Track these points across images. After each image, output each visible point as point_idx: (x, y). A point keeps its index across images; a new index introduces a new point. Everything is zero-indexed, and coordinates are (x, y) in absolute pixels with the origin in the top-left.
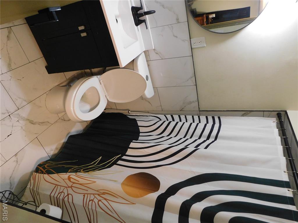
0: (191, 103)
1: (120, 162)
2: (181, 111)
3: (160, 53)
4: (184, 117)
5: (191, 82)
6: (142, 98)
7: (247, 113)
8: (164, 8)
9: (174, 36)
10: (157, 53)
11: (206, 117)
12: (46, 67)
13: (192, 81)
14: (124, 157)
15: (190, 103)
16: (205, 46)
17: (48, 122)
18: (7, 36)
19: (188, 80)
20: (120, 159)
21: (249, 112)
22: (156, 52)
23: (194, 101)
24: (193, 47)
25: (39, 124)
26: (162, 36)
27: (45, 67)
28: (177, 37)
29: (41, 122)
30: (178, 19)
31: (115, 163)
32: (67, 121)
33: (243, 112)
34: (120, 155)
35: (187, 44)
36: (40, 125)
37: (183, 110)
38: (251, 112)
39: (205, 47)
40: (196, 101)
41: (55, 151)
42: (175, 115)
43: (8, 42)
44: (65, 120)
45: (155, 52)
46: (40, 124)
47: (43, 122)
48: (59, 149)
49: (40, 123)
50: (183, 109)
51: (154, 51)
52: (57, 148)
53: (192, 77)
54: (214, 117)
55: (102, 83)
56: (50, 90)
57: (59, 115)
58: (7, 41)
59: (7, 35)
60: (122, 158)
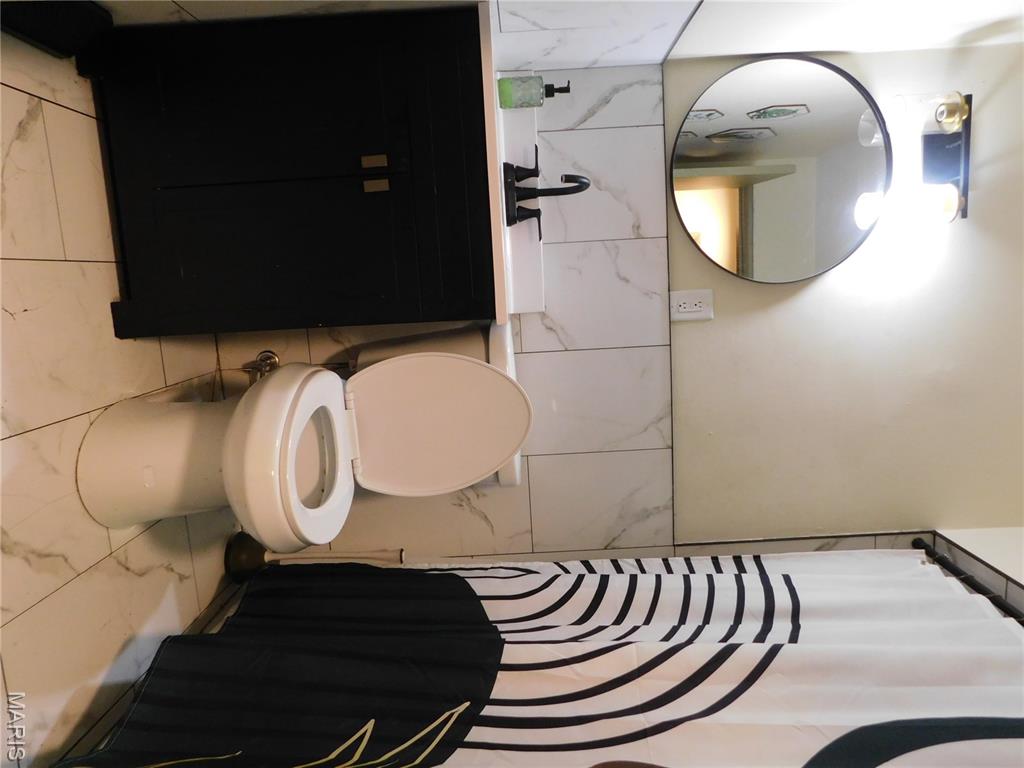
0: (648, 517)
1: (477, 734)
2: (606, 549)
3: (562, 329)
4: (633, 566)
5: (657, 438)
6: (459, 502)
7: (828, 544)
8: (600, 190)
9: (619, 275)
10: (551, 329)
11: (713, 558)
12: (114, 306)
13: (661, 432)
14: (489, 711)
15: (646, 514)
16: (712, 317)
17: (66, 560)
18: (20, 123)
19: (646, 429)
20: (473, 719)
21: (834, 540)
22: (551, 325)
23: (658, 508)
24: (675, 316)
25: (27, 560)
26: (580, 273)
27: (112, 304)
28: (627, 281)
29: (39, 546)
30: (638, 227)
31: (455, 741)
32: (133, 572)
33: (819, 543)
34: (467, 704)
35: (657, 305)
36: (30, 564)
37: (616, 544)
38: (839, 539)
39: (710, 320)
40: (666, 508)
41: (53, 731)
42: (600, 561)
43: (17, 144)
44: (128, 569)
45: (543, 324)
46: (32, 557)
47: (47, 552)
48: (75, 720)
49: (33, 552)
50: (614, 540)
51: (542, 320)
52: (65, 718)
53: (661, 419)
54: (740, 557)
55: (351, 404)
56: (106, 408)
57: (114, 534)
58: (13, 141)
59: (20, 119)
60: (482, 713)
